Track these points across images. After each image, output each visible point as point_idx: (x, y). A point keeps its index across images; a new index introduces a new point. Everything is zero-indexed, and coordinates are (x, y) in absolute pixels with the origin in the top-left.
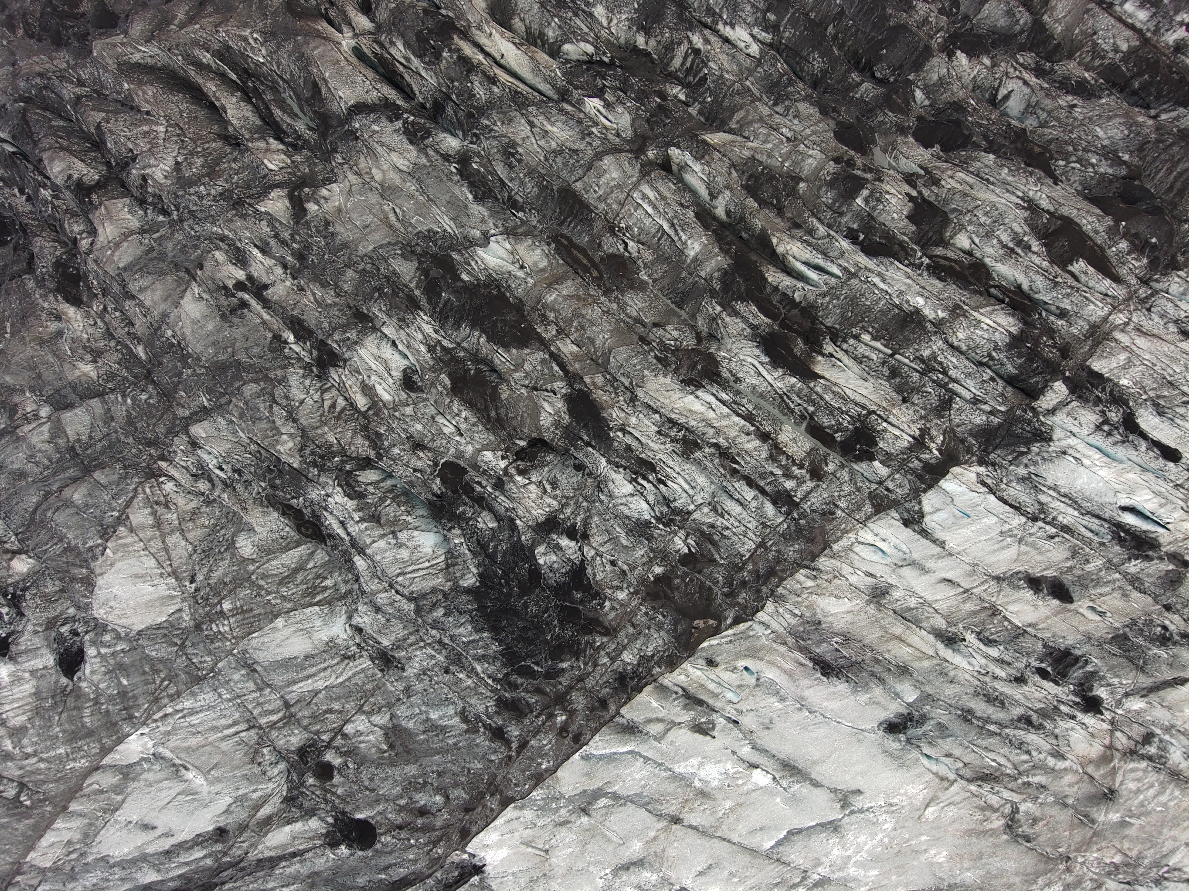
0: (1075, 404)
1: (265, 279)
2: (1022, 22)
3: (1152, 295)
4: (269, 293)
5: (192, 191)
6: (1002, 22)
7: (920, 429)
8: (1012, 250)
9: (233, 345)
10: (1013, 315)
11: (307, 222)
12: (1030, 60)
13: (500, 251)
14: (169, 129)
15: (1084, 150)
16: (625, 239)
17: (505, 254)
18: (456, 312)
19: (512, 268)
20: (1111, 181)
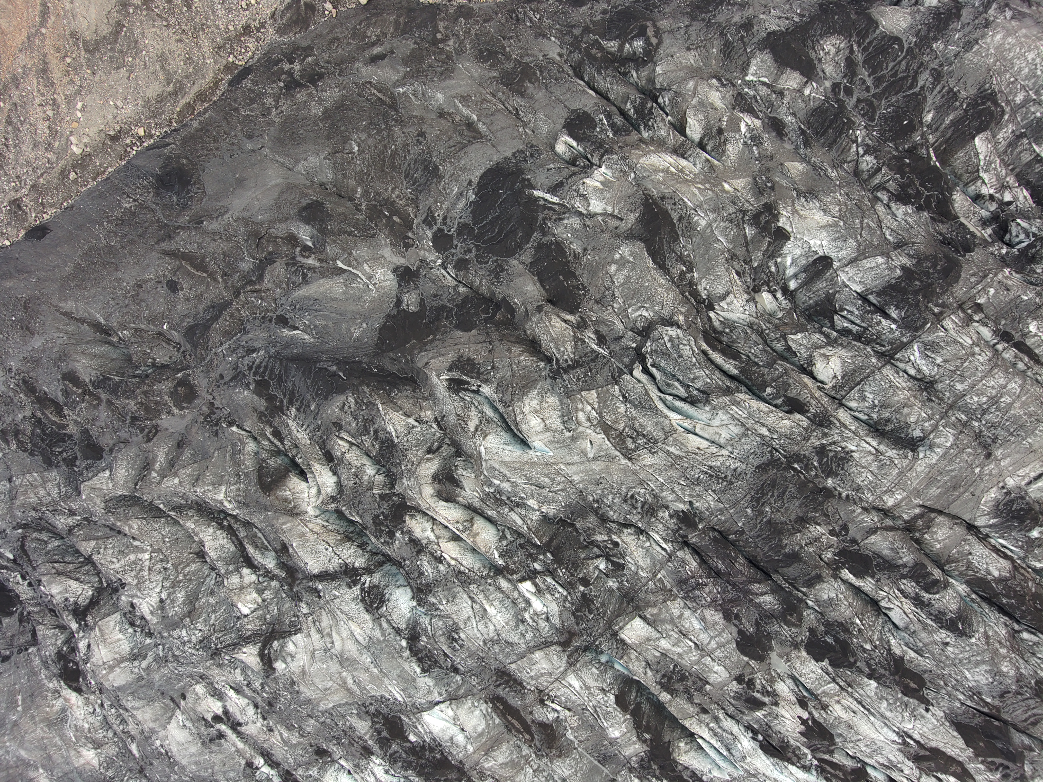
1: (239, 717)
2: (904, 559)
4: (243, 729)
5: (175, 634)
6: (886, 553)
8: (887, 767)
9: (212, 767)
11: (275, 678)
12: (910, 590)
13: (444, 716)
14: (153, 555)
15: (953, 687)
16: (554, 706)
17: (448, 718)
18: (404, 762)
19: (454, 730)
20: (974, 715)
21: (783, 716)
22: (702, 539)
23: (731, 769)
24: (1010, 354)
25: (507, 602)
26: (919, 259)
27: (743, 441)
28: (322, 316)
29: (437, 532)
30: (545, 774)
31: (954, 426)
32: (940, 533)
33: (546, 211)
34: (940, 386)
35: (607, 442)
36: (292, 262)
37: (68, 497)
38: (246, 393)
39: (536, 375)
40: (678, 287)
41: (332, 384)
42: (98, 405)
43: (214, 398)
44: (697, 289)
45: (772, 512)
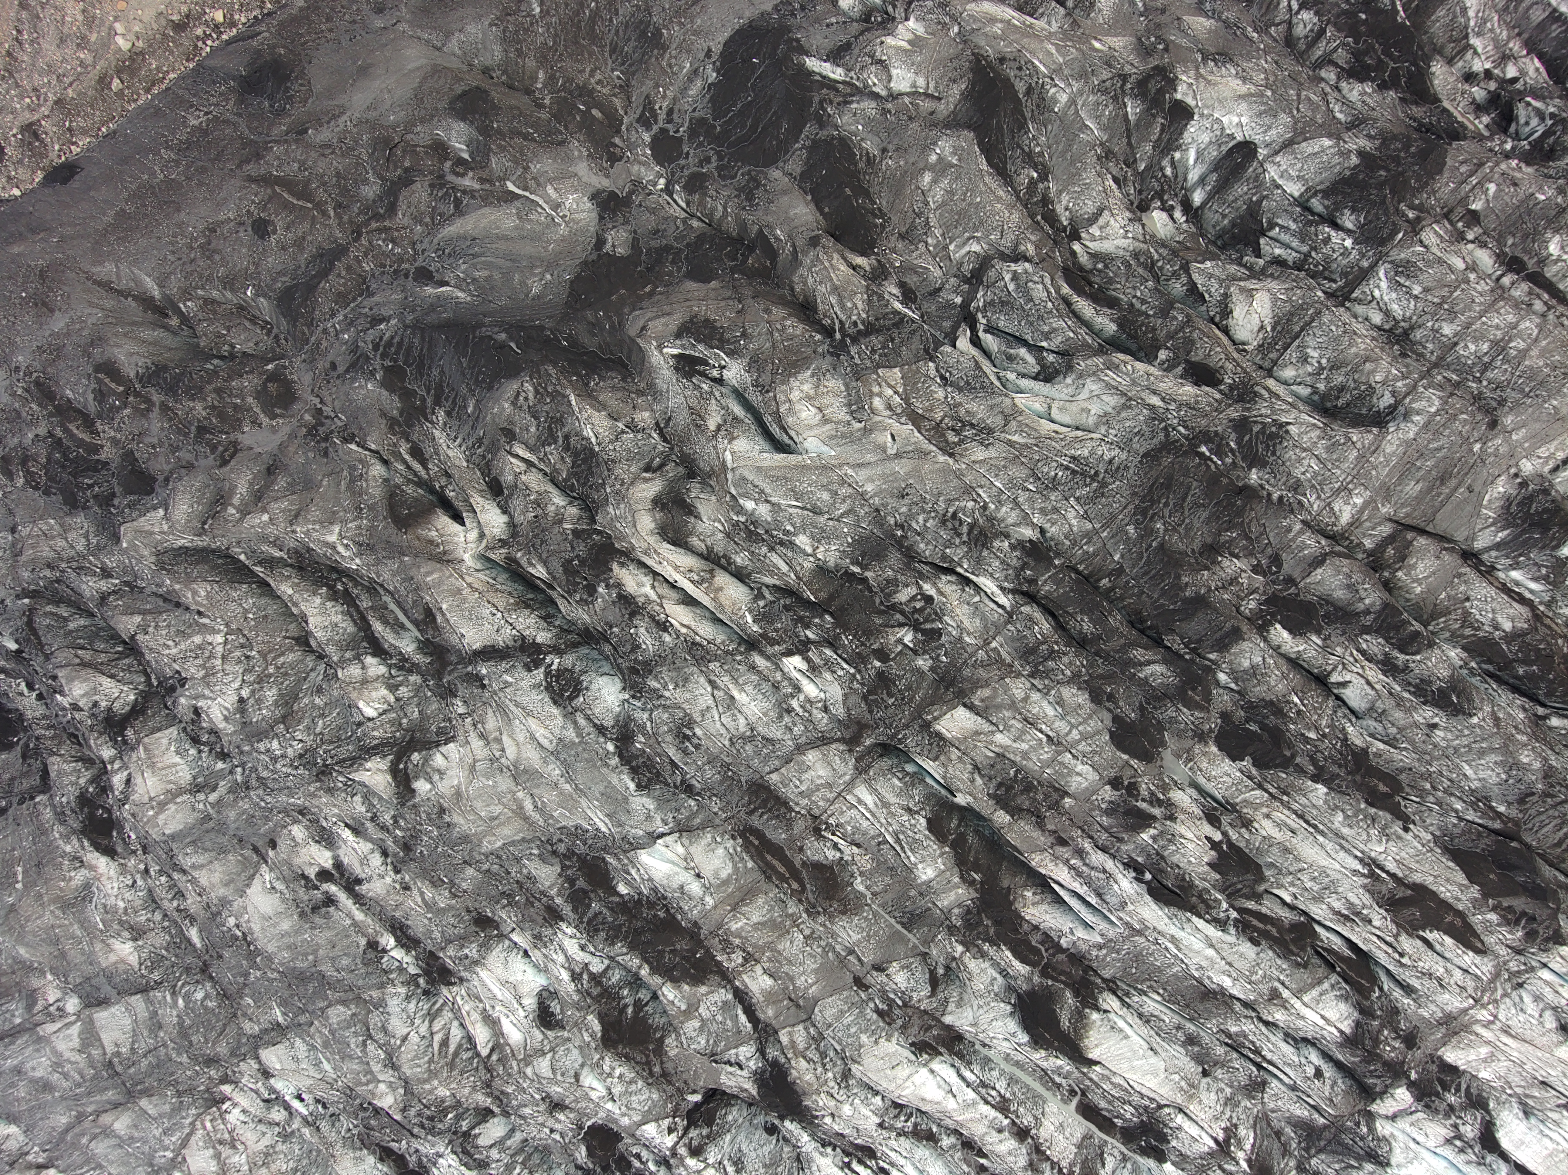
0: (1420, 1115)
1: (358, 871)
2: (1367, 601)
3: (1526, 971)
4: (363, 889)
5: (262, 746)
6: (1340, 594)
7: (1225, 1130)
8: (1346, 918)
9: (315, 952)
10: (1345, 998)
11: (414, 806)
12: (1376, 650)
13: (670, 855)
14: (230, 637)
15: (1445, 791)
16: (835, 839)
17: (676, 859)
18: (610, 928)
19: (685, 877)
20: (1479, 834)
21: (1182, 836)
22: (1058, 583)
23: (1103, 925)
24: (1520, 291)
25: (766, 687)
26: (1384, 140)
27: (1123, 415)
28: (483, 263)
29: (660, 591)
30: (823, 943)
31: (1441, 387)
32: (1421, 566)
33: (825, 91)
34: (1418, 335)
35: (917, 434)
36: (439, 182)
37: (99, 548)
38: (369, 386)
39: (809, 351)
40: (1026, 206)
41: (499, 360)
42: (148, 410)
43: (322, 402)
44: (1053, 210)
45: (1166, 530)
